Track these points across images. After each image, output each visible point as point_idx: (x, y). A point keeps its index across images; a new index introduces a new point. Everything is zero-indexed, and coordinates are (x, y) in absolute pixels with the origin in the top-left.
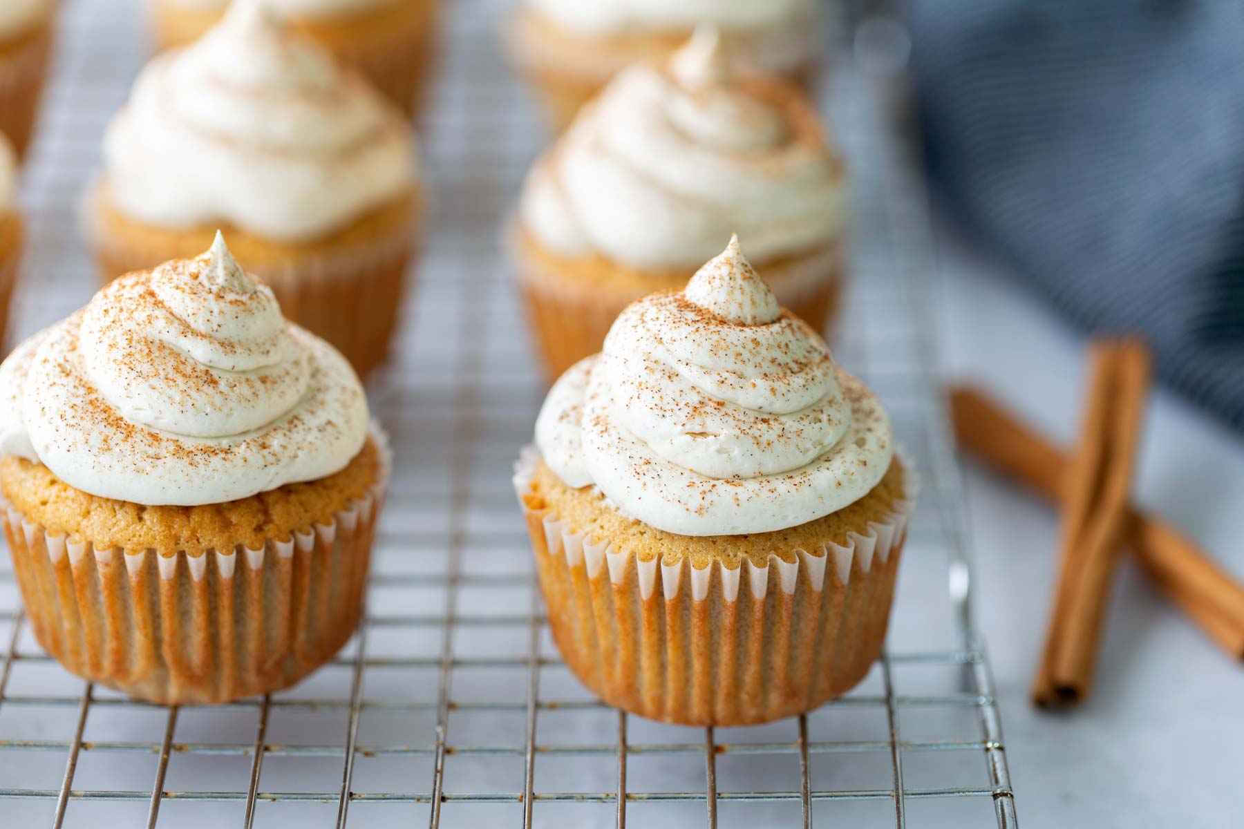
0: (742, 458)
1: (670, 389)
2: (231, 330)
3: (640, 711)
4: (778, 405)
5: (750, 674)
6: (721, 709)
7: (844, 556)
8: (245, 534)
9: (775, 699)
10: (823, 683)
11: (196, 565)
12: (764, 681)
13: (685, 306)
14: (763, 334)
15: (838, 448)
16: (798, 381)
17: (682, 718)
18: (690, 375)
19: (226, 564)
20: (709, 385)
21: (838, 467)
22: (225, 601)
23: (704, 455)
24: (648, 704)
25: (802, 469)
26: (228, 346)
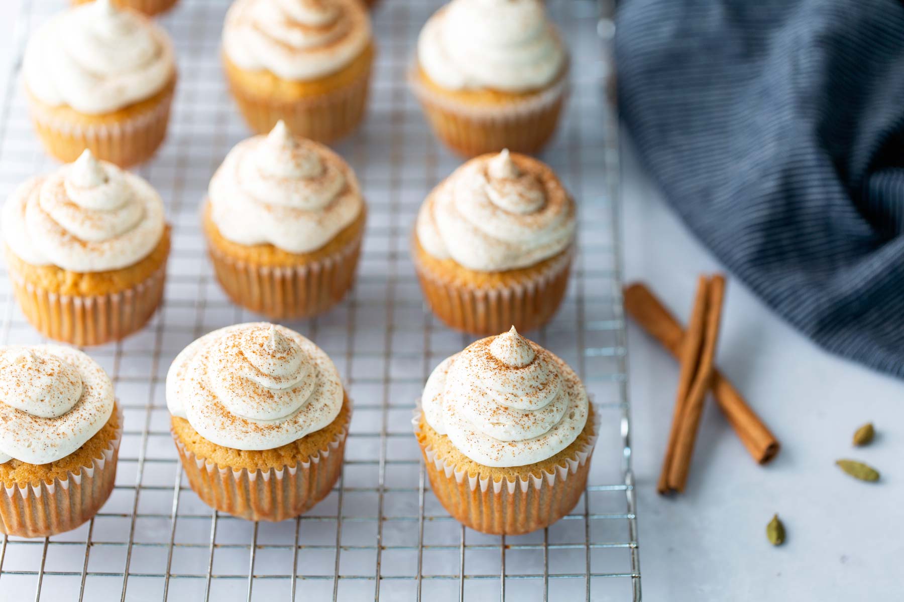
0: (516, 434)
1: (483, 401)
2: (279, 372)
3: (471, 526)
4: (533, 407)
5: (521, 517)
6: (508, 529)
7: (564, 472)
8: (287, 461)
9: (533, 525)
10: (555, 515)
11: (266, 476)
12: (527, 519)
13: (490, 358)
14: (526, 373)
15: (561, 422)
16: (542, 395)
17: (490, 531)
18: (492, 395)
19: (279, 475)
20: (501, 400)
21: (561, 432)
22: (279, 487)
23: (499, 433)
24: (475, 525)
25: (544, 436)
26: (277, 379)
